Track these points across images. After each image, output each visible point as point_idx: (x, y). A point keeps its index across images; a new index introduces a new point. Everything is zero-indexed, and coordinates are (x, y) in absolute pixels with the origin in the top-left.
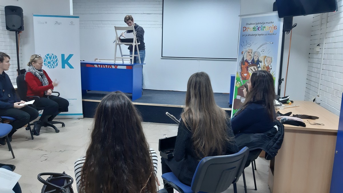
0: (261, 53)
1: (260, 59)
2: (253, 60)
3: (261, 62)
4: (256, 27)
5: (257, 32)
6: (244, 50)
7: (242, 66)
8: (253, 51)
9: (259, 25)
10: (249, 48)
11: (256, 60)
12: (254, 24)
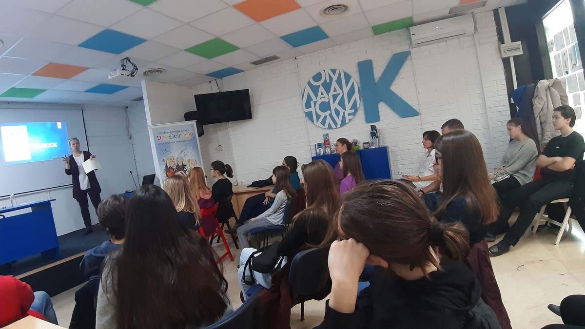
0: (183, 157)
1: (185, 163)
2: (178, 165)
3: (186, 166)
4: (171, 135)
5: (174, 140)
6: (165, 158)
7: (168, 174)
8: (176, 157)
9: (174, 134)
10: (170, 155)
11: (180, 164)
12: (169, 133)
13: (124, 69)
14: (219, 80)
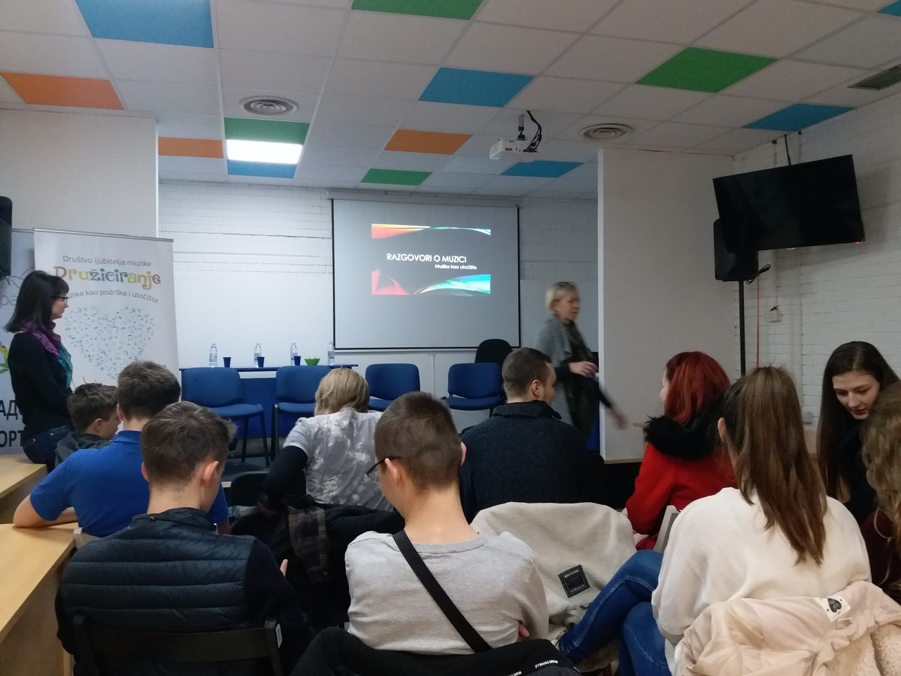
13: (522, 137)
14: (794, 136)
